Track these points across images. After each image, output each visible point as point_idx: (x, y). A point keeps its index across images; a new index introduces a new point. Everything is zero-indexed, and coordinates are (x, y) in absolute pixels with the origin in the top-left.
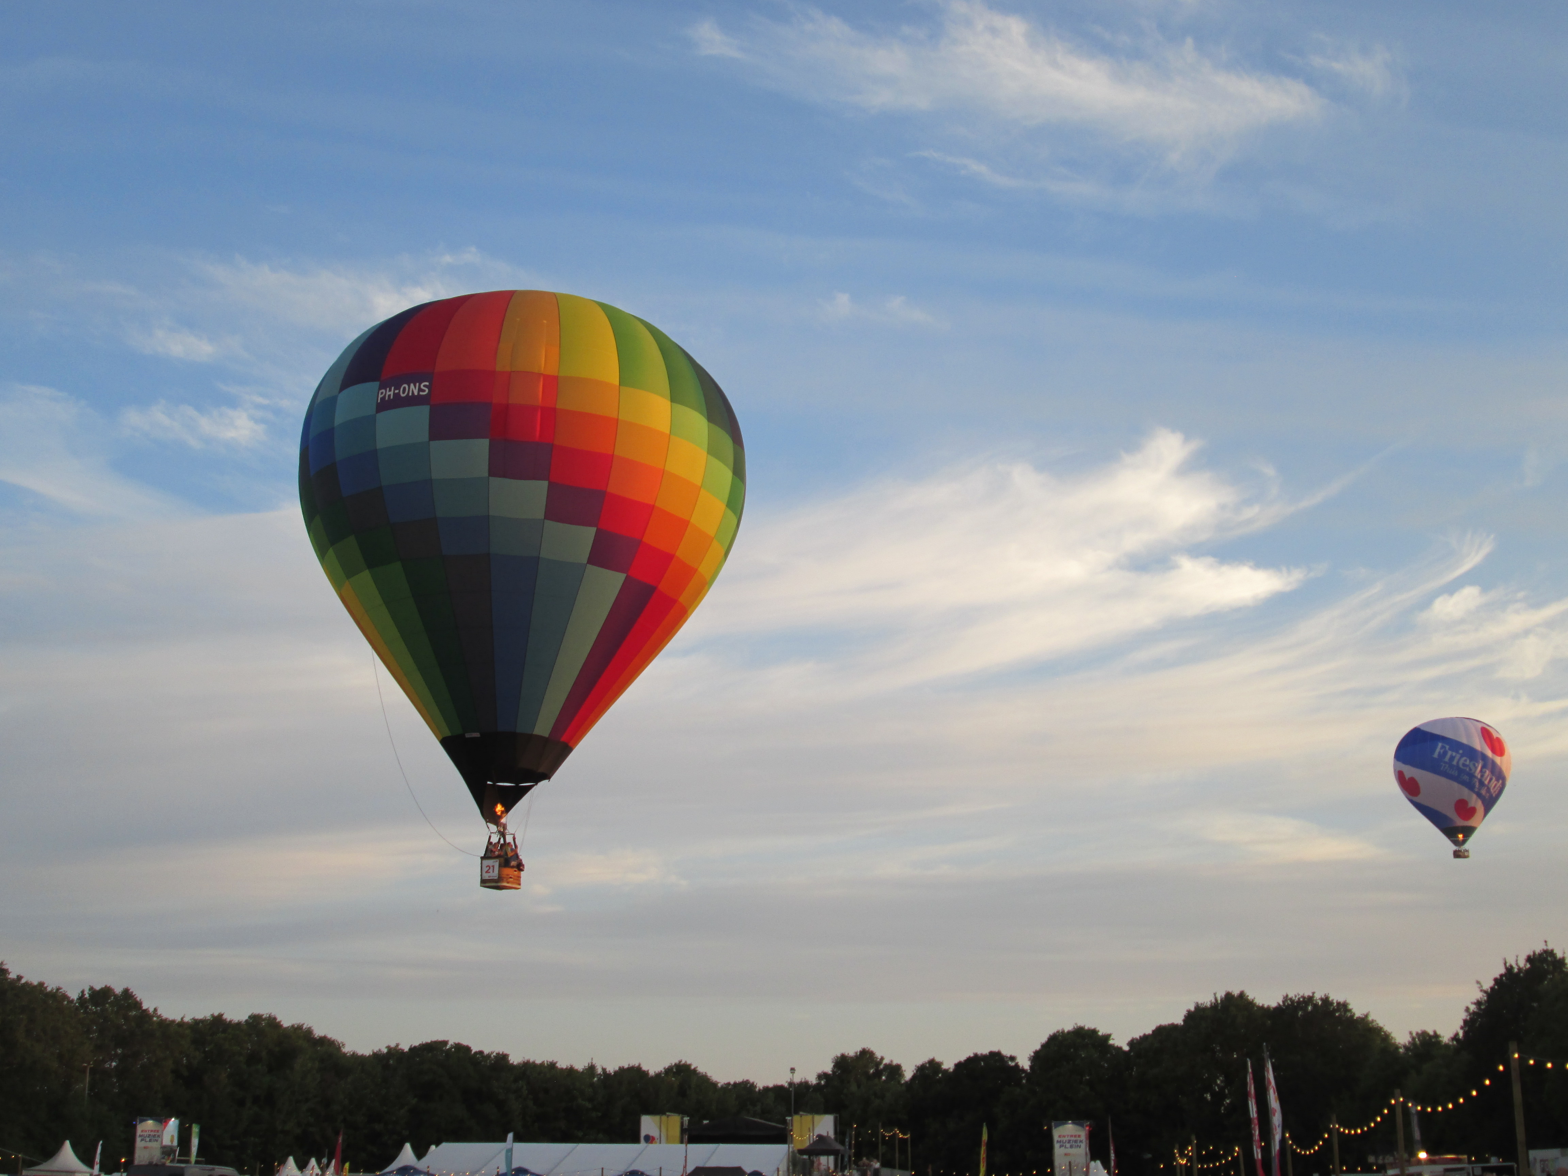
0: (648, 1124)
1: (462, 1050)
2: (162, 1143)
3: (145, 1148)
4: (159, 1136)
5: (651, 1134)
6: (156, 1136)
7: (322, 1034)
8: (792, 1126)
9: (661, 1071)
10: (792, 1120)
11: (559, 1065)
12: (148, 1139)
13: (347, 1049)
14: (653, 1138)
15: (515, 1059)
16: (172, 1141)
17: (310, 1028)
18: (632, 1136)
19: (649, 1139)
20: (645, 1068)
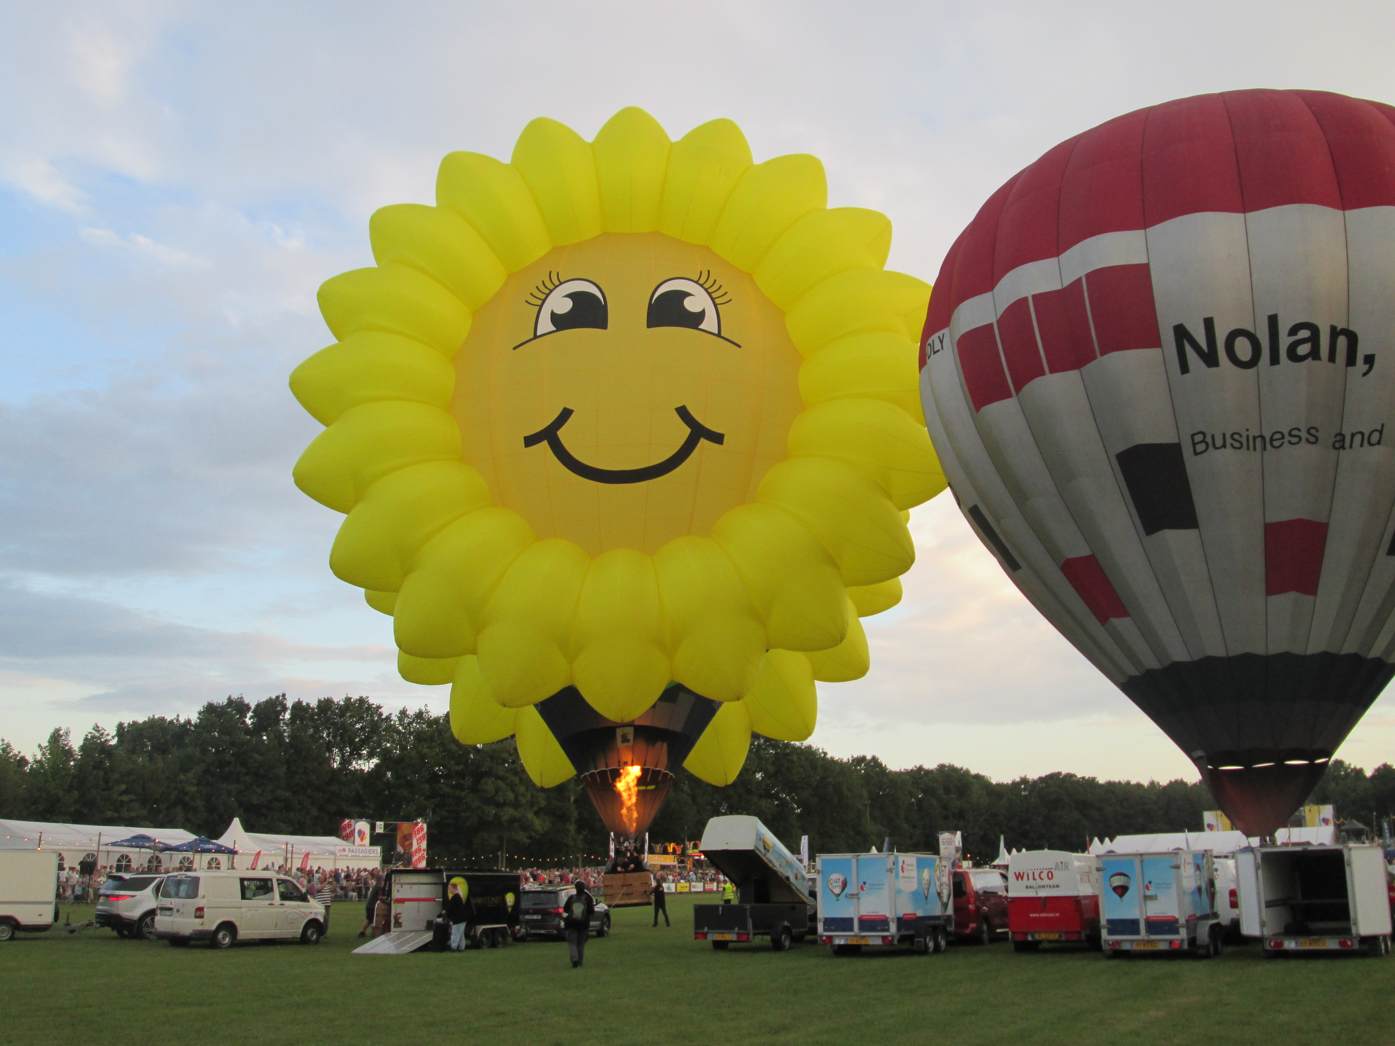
0: (1209, 817)
1: (1070, 776)
2: (955, 845)
3: (946, 848)
4: (953, 842)
5: (1211, 823)
6: (950, 842)
7: (976, 773)
8: (1305, 813)
9: (1197, 782)
10: (1304, 809)
11: (1132, 783)
12: (946, 843)
13: (994, 781)
14: (1213, 826)
15: (1101, 780)
16: (959, 844)
17: (967, 769)
18: (1197, 826)
19: (1211, 827)
20: (1185, 780)
